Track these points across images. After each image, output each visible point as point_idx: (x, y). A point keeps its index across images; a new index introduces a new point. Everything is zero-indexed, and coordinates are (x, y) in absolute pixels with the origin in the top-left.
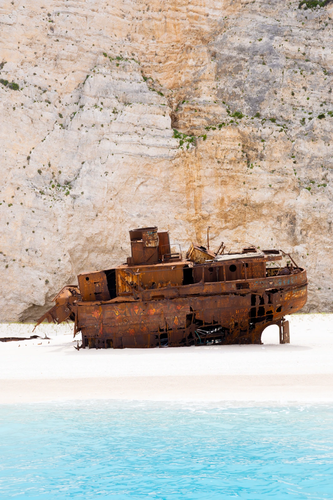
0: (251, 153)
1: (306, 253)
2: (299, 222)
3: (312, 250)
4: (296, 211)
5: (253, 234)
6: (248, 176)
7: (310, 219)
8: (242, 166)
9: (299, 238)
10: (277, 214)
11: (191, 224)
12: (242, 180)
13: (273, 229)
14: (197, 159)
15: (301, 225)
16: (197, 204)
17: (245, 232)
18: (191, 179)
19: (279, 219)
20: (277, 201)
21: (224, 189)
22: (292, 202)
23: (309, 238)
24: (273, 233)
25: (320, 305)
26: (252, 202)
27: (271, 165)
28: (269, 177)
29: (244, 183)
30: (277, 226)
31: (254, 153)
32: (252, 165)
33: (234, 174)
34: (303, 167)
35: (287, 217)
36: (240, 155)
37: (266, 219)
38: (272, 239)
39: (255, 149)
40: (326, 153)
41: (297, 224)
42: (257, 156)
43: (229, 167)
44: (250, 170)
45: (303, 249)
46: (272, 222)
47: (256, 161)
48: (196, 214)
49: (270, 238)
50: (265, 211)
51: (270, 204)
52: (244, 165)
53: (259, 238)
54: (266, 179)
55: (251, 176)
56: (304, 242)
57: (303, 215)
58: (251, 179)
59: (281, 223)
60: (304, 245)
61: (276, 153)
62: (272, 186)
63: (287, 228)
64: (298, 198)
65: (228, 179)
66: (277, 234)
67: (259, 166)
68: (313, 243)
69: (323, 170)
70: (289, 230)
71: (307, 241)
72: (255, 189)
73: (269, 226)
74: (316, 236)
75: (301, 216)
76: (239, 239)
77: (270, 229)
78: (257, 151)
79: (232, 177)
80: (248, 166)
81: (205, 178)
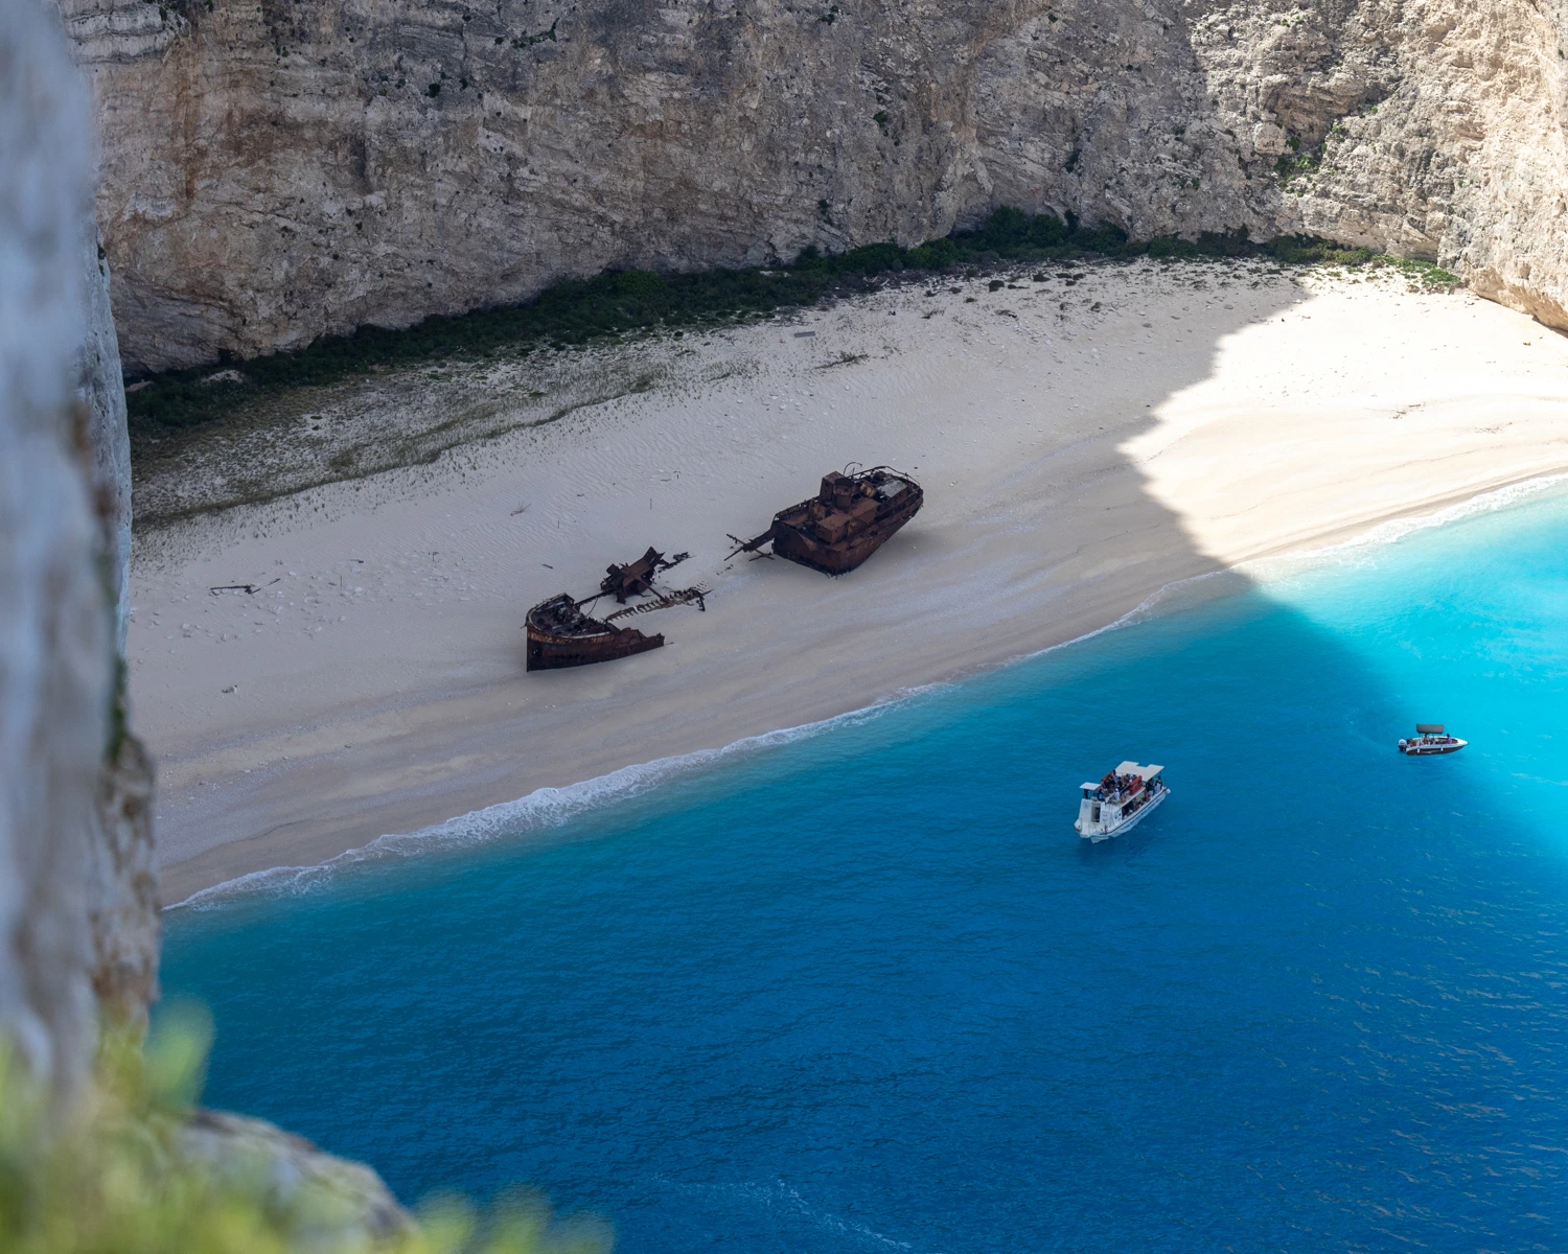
0: (279, 24)
1: (385, 207)
2: (373, 154)
3: (394, 201)
4: (368, 134)
5: (289, 176)
6: (282, 71)
7: (394, 149)
8: (267, 53)
9: (374, 180)
10: (327, 135)
11: (180, 166)
12: (268, 78)
13: (324, 165)
14: (196, 46)
15: (377, 160)
16: (190, 128)
17: (271, 172)
18: (184, 85)
19: (332, 147)
20: (332, 117)
21: (233, 95)
22: (356, 117)
23: (387, 180)
24: (325, 172)
25: (410, 291)
26: (287, 120)
27: (318, 50)
28: (319, 74)
29: (272, 84)
30: (330, 160)
31: (287, 26)
32: (284, 49)
33: (252, 66)
34: (363, 47)
35: (345, 142)
36: (263, 30)
37: (307, 146)
38: (324, 184)
39: (287, 18)
40: (392, 16)
41: (370, 156)
42: (293, 32)
43: (246, 55)
44: (284, 61)
45: (380, 201)
46: (319, 152)
47: (294, 43)
48: (187, 146)
49: (320, 183)
50: (309, 134)
51: (320, 123)
52: (271, 51)
53: (301, 183)
54: (313, 77)
55: (286, 72)
56: (381, 188)
57: (380, 142)
58: (287, 78)
59: (336, 153)
60: (382, 194)
61: (324, 26)
62: (327, 91)
63: (348, 162)
64: (368, 109)
65: (240, 77)
66: (332, 173)
67: (300, 53)
68: (396, 189)
69: (395, 52)
70: (354, 167)
71: (386, 185)
72: (295, 96)
73: (314, 159)
74: (399, 176)
75: (377, 142)
76: (262, 185)
77: (317, 165)
78: (292, 23)
79: (248, 73)
80: (278, 52)
81: (204, 78)
